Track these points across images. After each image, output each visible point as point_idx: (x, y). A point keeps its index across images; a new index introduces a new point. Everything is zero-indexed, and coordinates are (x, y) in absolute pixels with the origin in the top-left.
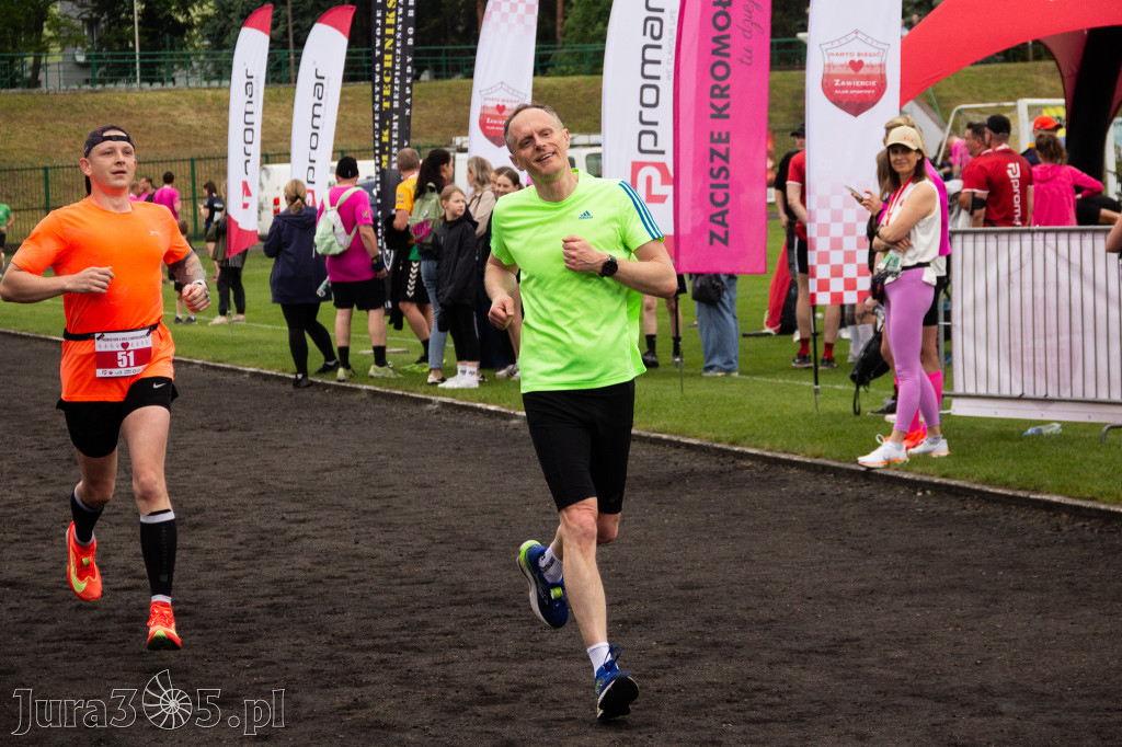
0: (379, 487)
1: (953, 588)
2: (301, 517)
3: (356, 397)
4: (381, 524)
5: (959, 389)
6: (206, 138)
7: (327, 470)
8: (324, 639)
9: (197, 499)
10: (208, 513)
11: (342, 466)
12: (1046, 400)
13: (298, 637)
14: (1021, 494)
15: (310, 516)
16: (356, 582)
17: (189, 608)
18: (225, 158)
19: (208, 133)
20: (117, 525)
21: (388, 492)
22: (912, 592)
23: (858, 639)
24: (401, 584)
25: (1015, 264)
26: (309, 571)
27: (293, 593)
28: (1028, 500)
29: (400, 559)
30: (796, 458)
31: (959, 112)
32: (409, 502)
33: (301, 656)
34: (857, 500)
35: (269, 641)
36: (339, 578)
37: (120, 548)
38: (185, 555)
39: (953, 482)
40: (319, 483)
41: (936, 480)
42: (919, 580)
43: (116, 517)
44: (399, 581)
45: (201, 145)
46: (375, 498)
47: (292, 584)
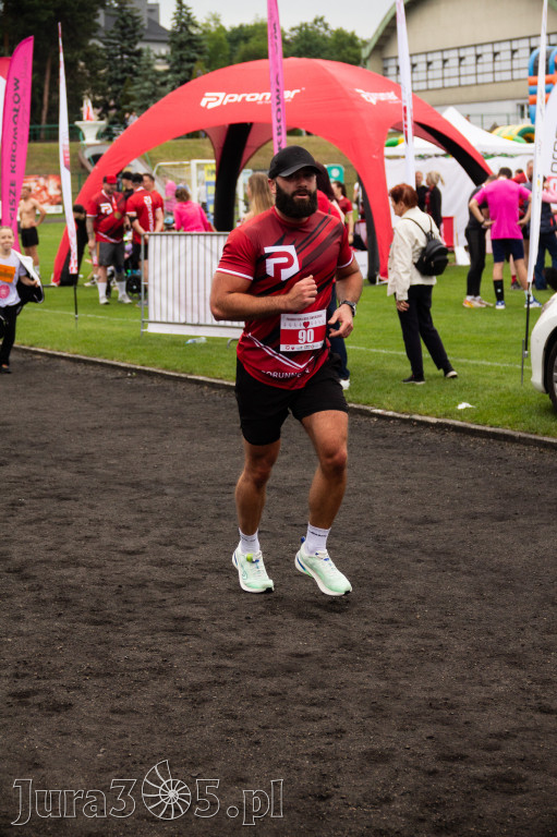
1: (144, 426)
5: (152, 319)
12: (198, 325)
14: (183, 375)
22: (122, 428)
23: (92, 453)
25: (183, 252)
28: (187, 378)
30: (64, 354)
31: (160, 167)
34: (96, 378)
39: (147, 369)
41: (138, 367)
42: (126, 422)
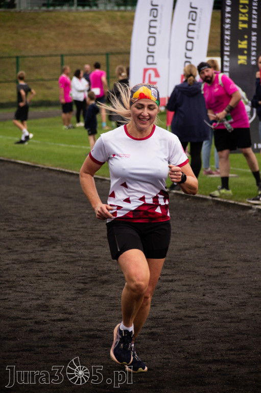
0: (219, 261)
2: (170, 278)
3: (205, 204)
4: (219, 284)
6: (116, 41)
7: (187, 249)
8: (182, 355)
9: (106, 265)
10: (112, 274)
11: (196, 247)
13: (166, 353)
15: (175, 278)
16: (203, 320)
17: (99, 333)
18: (128, 53)
19: (117, 38)
20: (56, 279)
21: (224, 264)
24: (231, 322)
26: (174, 312)
27: (164, 326)
29: (230, 306)
32: (237, 271)
33: (168, 365)
35: (148, 356)
36: (193, 317)
37: (57, 295)
38: (97, 300)
40: (181, 257)
43: (55, 275)
44: (229, 320)
45: (113, 45)
46: (216, 267)
47: (163, 320)
